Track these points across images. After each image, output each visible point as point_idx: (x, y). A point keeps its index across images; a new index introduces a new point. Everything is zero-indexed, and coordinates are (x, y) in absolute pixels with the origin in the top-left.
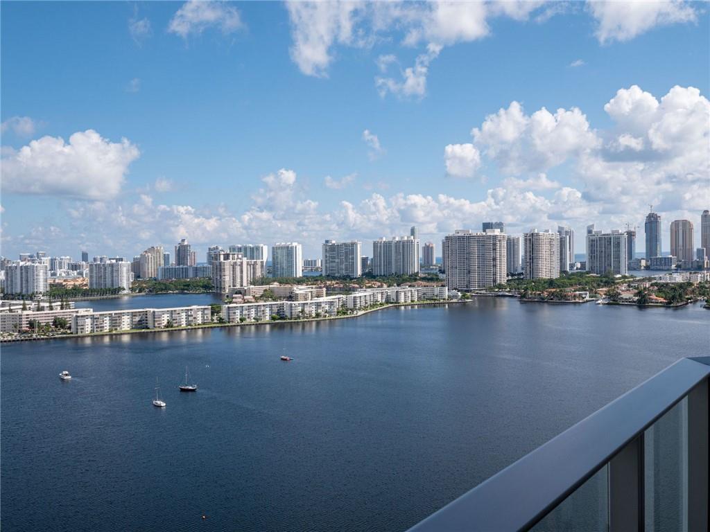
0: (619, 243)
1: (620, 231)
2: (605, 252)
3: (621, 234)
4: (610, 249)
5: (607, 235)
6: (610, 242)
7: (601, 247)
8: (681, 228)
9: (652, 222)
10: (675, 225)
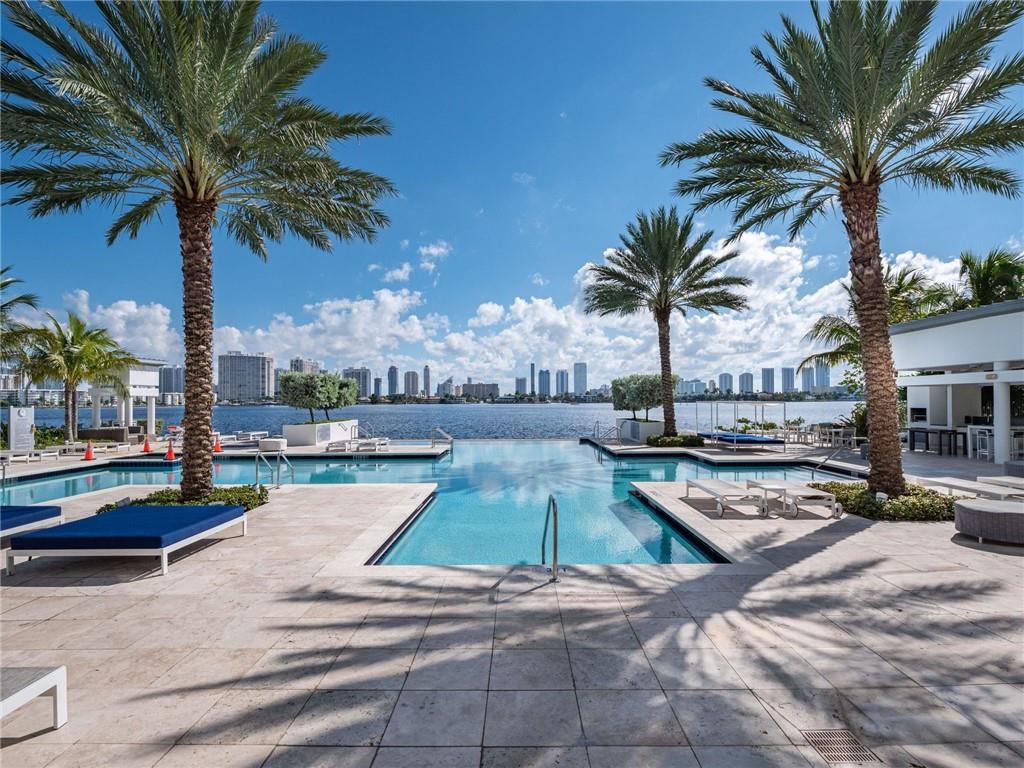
1: (367, 368)
3: (367, 370)
4: (360, 380)
5: (358, 370)
6: (360, 375)
8: (411, 377)
9: (393, 372)
10: (408, 375)
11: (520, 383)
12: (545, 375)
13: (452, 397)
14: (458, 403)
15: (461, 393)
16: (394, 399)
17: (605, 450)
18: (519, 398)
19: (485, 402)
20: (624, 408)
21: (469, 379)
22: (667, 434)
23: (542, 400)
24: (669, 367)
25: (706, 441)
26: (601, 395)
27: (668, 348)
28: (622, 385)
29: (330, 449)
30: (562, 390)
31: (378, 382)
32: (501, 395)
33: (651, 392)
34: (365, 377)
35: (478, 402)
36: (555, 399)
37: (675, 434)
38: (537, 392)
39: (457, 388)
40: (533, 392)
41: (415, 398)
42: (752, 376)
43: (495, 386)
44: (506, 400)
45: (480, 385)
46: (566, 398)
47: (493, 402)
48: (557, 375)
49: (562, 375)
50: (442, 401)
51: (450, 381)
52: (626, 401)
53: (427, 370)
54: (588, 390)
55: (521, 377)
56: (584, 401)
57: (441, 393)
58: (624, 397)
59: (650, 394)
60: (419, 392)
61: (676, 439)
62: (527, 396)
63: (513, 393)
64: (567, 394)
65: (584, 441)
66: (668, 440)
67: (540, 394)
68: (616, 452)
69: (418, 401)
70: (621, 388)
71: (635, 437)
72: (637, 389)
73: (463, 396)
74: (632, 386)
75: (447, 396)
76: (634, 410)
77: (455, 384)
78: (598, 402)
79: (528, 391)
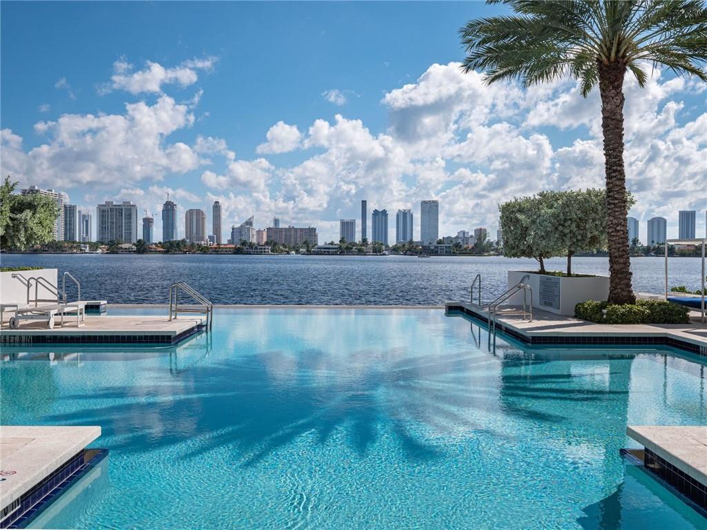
0: (130, 215)
1: (132, 203)
2: (116, 223)
3: (133, 206)
4: (122, 220)
5: (119, 206)
6: (122, 213)
7: (112, 218)
8: (195, 217)
9: (169, 209)
10: (190, 213)
11: (347, 227)
12: (381, 216)
13: (251, 245)
14: (261, 253)
15: (265, 240)
16: (170, 247)
17: (499, 329)
18: (345, 248)
19: (297, 252)
20: (524, 253)
21: (276, 221)
22: (616, 298)
23: (377, 251)
24: (622, 173)
25: (693, 314)
26: (457, 245)
27: (621, 136)
28: (521, 211)
29: (22, 322)
30: (404, 238)
31: (148, 223)
32: (321, 243)
33: (580, 222)
34: (129, 216)
35: (288, 253)
36: (395, 250)
37: (632, 300)
38: (370, 240)
39: (259, 232)
40: (364, 240)
41: (199, 246)
42: (665, 221)
43: (312, 231)
44: (328, 251)
45: (290, 229)
46: (408, 249)
47: (309, 253)
48: (398, 216)
49: (404, 217)
50: (238, 251)
51: (249, 223)
52: (530, 240)
53: (217, 207)
54: (440, 237)
55: (347, 219)
56: (435, 252)
57: (236, 240)
58: (525, 231)
59: (578, 226)
60: (207, 237)
61: (635, 308)
62: (355, 244)
63: (337, 241)
64: (411, 242)
65: (453, 310)
66: (620, 309)
67: (374, 243)
68: (529, 334)
69: (204, 250)
70: (521, 217)
71: (550, 304)
72: (555, 216)
73: (267, 243)
74: (545, 211)
75: (244, 243)
76: (542, 255)
77: (256, 227)
78: (454, 254)
79: (358, 238)
